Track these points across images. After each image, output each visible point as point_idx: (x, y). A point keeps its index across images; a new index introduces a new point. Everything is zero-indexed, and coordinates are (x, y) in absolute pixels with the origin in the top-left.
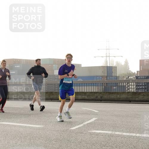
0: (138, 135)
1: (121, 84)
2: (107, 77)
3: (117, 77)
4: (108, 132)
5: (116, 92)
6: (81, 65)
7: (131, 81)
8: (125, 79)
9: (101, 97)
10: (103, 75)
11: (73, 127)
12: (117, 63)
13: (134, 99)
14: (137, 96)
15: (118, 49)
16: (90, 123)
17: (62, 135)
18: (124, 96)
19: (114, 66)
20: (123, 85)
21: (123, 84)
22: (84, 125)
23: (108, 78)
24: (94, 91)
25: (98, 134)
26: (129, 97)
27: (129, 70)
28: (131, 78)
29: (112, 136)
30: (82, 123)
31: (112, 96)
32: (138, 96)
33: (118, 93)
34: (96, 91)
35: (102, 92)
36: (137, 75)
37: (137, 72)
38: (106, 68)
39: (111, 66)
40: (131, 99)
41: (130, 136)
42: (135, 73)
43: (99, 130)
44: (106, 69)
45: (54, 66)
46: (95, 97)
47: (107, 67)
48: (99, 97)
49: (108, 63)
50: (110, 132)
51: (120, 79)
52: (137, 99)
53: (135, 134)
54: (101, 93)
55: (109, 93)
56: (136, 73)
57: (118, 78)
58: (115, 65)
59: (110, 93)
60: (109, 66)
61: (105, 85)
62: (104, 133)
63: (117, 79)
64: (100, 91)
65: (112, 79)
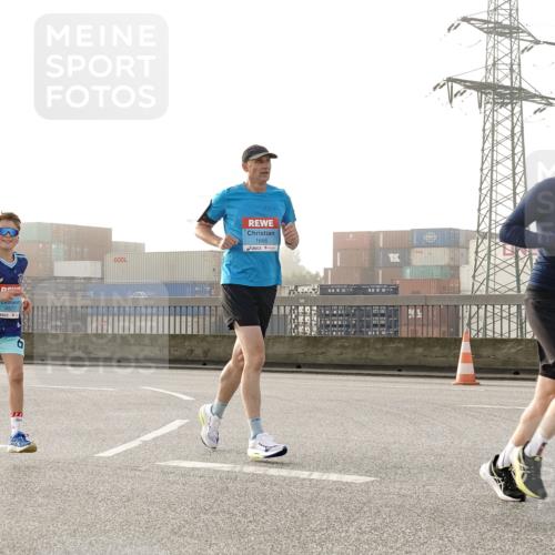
0: (316, 475)
4: (219, 465)
6: (142, 246)
7: (302, 301)
8: (285, 294)
9: (206, 353)
10: (213, 278)
11: (106, 450)
13: (310, 359)
14: (320, 351)
16: (162, 437)
17: (68, 474)
18: (278, 350)
20: (275, 313)
22: (145, 443)
24: (183, 332)
25: (186, 473)
26: (295, 351)
27: (301, 264)
28: (306, 289)
29: (231, 477)
30: (139, 437)
32: (323, 350)
34: (189, 332)
35: (207, 336)
36: (323, 283)
37: (326, 270)
40: (301, 360)
41: (290, 478)
42: (317, 275)
43: (191, 460)
45: (54, 246)
46: (185, 351)
48: (199, 352)
50: (227, 467)
52: (321, 360)
53: (308, 473)
54: (204, 338)
56: (322, 274)
62: (209, 469)
64: (201, 332)
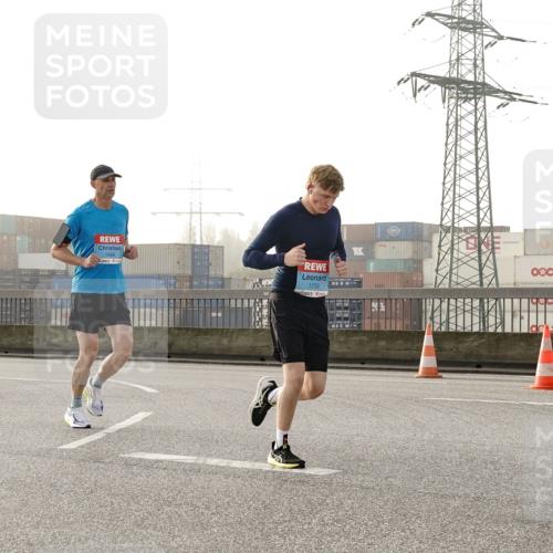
1: (233, 302)
2: (191, 279)
3: (223, 279)
4: (182, 457)
5: (217, 330)
7: (267, 294)
8: (249, 286)
9: (170, 345)
10: (177, 271)
11: (69, 442)
12: (226, 234)
15: (229, 190)
16: (126, 430)
17: (32, 466)
18: (242, 343)
19: (216, 244)
20: (233, 305)
21: (239, 301)
22: (109, 435)
23: (195, 283)
25: (150, 465)
26: (259, 344)
28: (269, 283)
29: (195, 469)
30: (103, 429)
31: (206, 343)
33: (223, 332)
35: (171, 329)
38: (190, 251)
39: (205, 243)
41: (253, 470)
43: (155, 452)
44: (188, 252)
45: (18, 239)
47: (194, 246)
49: (195, 234)
50: (190, 459)
51: (234, 287)
55: (193, 330)
57: (226, 282)
58: (217, 240)
59: (199, 332)
60: (198, 243)
61: (184, 305)
62: (172, 462)
63: (222, 286)
65: (208, 286)
